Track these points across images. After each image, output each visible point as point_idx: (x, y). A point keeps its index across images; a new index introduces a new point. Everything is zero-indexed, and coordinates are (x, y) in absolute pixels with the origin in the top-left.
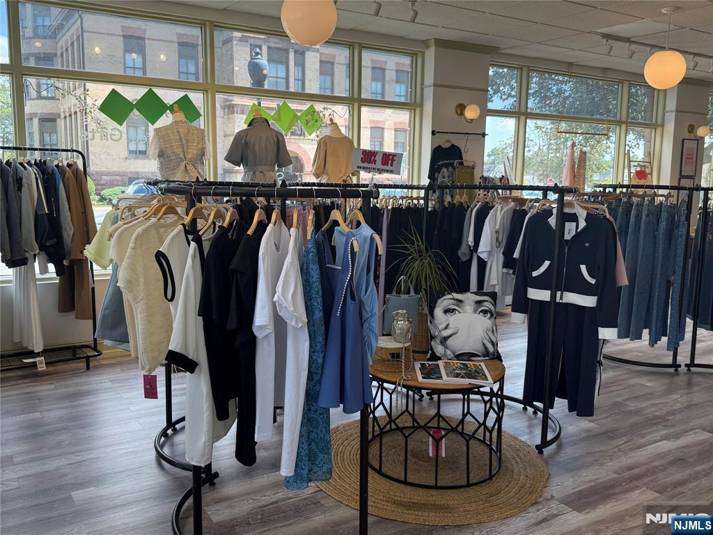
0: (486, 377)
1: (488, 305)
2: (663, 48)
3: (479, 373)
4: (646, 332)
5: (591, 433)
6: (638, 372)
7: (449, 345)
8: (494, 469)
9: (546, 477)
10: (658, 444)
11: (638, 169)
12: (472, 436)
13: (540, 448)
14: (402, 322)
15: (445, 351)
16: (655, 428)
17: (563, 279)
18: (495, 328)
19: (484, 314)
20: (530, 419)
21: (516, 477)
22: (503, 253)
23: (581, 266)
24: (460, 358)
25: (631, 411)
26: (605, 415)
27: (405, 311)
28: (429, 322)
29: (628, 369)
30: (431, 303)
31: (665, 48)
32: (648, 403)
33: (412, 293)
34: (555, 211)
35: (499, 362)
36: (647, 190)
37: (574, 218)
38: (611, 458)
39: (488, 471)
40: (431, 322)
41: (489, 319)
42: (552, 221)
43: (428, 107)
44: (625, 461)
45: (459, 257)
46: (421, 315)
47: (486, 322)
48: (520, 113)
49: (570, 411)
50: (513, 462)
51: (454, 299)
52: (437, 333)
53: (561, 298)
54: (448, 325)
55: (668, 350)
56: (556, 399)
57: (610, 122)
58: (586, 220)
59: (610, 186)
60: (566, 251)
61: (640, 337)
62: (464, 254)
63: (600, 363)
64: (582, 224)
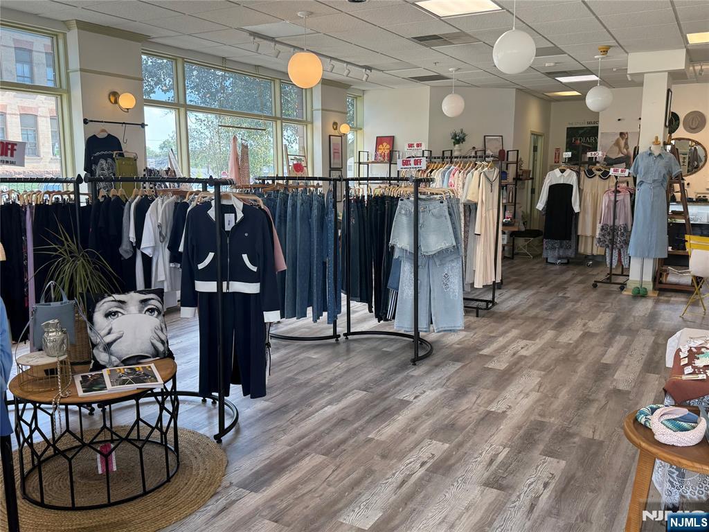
0: (156, 378)
1: (155, 303)
2: (302, 50)
3: (148, 376)
4: (309, 310)
5: (266, 412)
6: (305, 346)
7: (114, 351)
8: (173, 470)
9: (225, 465)
10: (323, 410)
11: (295, 162)
12: (147, 441)
13: (218, 438)
14: (54, 334)
15: (110, 358)
16: (321, 396)
17: (227, 270)
18: (163, 326)
19: (151, 312)
20: (210, 410)
21: (194, 473)
22: (168, 248)
23: (243, 255)
24: (128, 362)
25: (301, 384)
26: (278, 392)
27: (56, 321)
28: (88, 329)
29: (297, 345)
30: (88, 308)
31: (303, 49)
32: (315, 374)
33: (65, 299)
34: (213, 203)
35: (170, 360)
36: (299, 181)
37: (231, 209)
38: (284, 431)
39: (166, 474)
40: (91, 329)
41: (157, 317)
42: (212, 213)
43: (77, 93)
44: (296, 432)
45: (121, 256)
46: (78, 322)
47: (153, 321)
48: (180, 106)
49: (244, 396)
50: (192, 458)
51: (115, 301)
52: (99, 340)
53: (228, 288)
54: (111, 330)
55: (328, 323)
56: (231, 385)
57: (267, 118)
58: (243, 211)
59: (269, 178)
60: (228, 242)
61: (305, 315)
62: (126, 251)
63: (269, 345)
64: (240, 215)
